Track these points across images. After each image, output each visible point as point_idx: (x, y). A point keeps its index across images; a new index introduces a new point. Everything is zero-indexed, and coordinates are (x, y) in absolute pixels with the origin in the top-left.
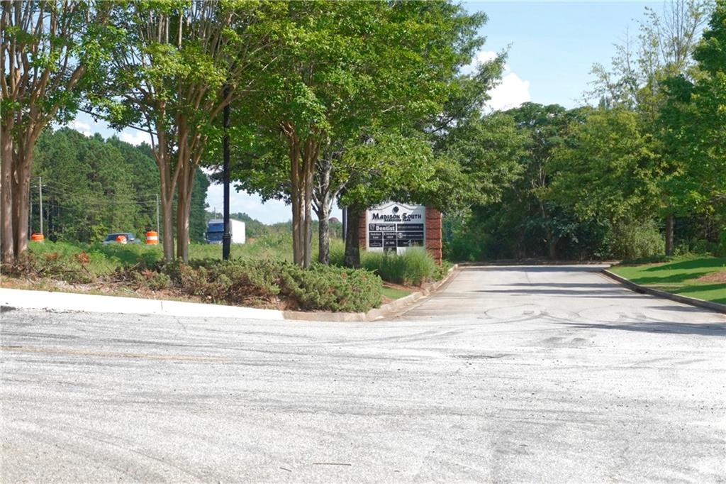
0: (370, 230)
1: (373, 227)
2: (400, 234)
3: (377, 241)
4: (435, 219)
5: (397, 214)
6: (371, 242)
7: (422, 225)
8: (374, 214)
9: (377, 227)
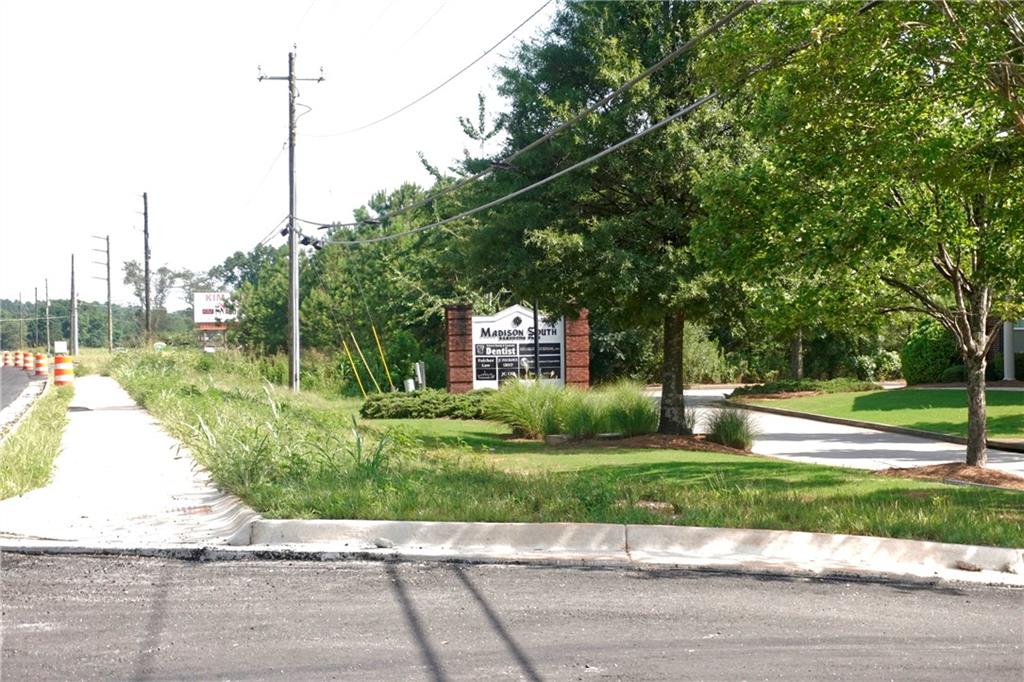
0: (477, 354)
1: (482, 350)
2: (523, 360)
3: (488, 371)
4: (580, 336)
5: (519, 328)
6: (479, 372)
7: (558, 345)
8: (483, 330)
9: (488, 349)
